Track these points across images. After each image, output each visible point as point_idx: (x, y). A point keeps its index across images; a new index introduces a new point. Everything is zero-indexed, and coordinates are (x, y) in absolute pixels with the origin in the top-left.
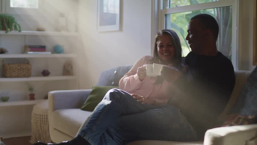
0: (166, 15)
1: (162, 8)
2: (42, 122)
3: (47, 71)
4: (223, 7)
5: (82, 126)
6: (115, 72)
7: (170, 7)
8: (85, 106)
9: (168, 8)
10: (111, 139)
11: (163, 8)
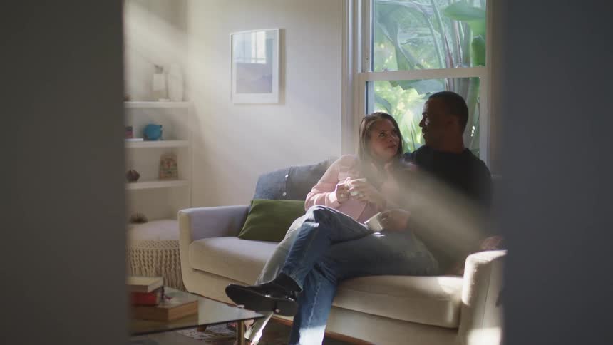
0: (367, 82)
1: (359, 71)
2: (142, 263)
3: (135, 172)
4: (459, 79)
5: (267, 264)
6: (287, 176)
7: (372, 70)
8: (245, 232)
9: (370, 71)
10: (321, 276)
11: (362, 71)
